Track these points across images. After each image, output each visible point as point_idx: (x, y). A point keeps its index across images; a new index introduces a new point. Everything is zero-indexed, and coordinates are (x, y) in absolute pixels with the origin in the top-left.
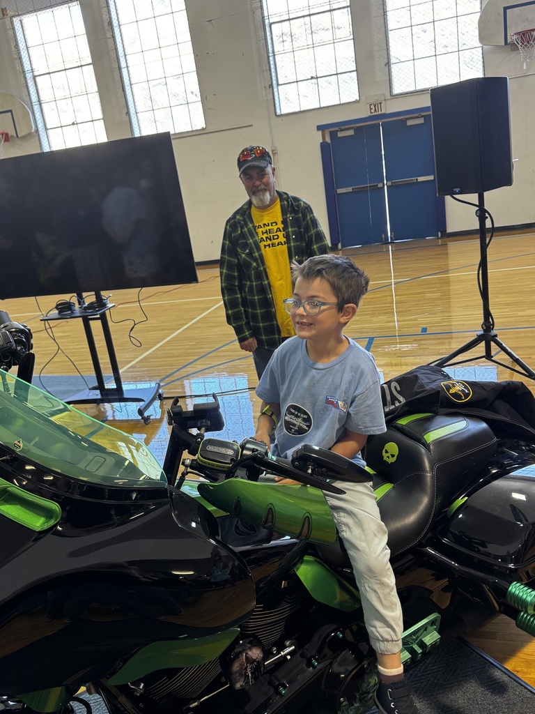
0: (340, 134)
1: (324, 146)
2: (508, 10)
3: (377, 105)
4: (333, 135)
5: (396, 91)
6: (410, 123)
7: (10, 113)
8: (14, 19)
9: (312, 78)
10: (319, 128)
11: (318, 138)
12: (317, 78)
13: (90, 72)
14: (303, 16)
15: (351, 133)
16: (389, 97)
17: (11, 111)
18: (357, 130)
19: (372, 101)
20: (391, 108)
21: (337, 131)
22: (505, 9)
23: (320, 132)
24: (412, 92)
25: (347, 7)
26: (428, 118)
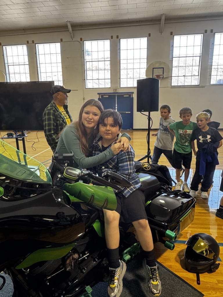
0: (104, 96)
2: (154, 69)
3: (116, 90)
4: (102, 96)
5: (121, 86)
6: (125, 96)
8: (4, 47)
9: (97, 79)
10: (98, 94)
11: (98, 96)
12: (99, 79)
13: (27, 67)
14: (96, 61)
15: (107, 96)
16: (119, 88)
18: (109, 96)
19: (114, 88)
20: (120, 91)
21: (103, 95)
22: (153, 68)
24: (126, 87)
25: (109, 61)
26: (130, 95)
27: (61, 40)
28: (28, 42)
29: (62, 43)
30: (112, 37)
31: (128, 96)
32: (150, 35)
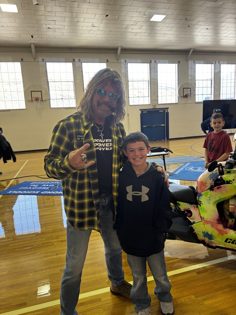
0: (144, 112)
1: (141, 114)
3: (155, 106)
4: (142, 112)
5: (159, 103)
6: (160, 111)
7: (40, 92)
10: (140, 110)
11: (140, 112)
12: (139, 97)
13: (72, 84)
15: (146, 112)
16: (157, 104)
17: (41, 91)
20: (158, 107)
22: (184, 88)
23: (140, 111)
26: (164, 111)
27: (107, 61)
28: (74, 60)
29: (107, 63)
30: (151, 62)
31: (163, 111)
32: (179, 62)
